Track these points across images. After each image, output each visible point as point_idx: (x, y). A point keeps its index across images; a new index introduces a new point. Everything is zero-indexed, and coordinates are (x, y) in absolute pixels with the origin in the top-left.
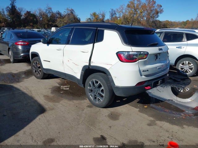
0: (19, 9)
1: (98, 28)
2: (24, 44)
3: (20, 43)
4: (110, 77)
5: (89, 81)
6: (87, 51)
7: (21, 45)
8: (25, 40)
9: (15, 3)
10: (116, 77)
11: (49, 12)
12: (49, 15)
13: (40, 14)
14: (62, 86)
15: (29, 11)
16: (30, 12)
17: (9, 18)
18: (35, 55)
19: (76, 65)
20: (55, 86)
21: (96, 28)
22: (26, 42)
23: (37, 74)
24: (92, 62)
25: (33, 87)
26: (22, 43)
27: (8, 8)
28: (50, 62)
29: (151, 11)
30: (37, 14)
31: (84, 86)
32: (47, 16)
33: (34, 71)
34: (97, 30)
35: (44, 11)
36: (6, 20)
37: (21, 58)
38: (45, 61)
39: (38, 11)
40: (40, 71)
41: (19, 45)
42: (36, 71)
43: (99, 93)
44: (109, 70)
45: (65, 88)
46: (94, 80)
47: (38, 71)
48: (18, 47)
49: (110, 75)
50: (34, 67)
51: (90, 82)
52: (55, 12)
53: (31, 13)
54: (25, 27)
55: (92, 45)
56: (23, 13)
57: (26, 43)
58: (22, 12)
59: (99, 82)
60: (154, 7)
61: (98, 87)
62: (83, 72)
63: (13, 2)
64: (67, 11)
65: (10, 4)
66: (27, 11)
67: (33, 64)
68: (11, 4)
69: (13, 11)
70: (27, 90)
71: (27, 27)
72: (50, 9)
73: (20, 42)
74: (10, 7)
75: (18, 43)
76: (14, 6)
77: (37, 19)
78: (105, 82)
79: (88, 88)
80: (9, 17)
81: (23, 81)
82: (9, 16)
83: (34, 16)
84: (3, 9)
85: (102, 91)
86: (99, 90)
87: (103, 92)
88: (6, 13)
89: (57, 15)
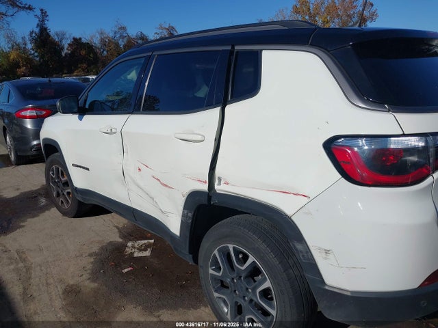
0: (57, 35)
1: (237, 48)
2: (39, 114)
3: (28, 113)
4: (299, 247)
5: (212, 249)
6: (199, 138)
7: (30, 117)
8: (39, 103)
9: (46, 22)
10: (327, 252)
11: (122, 37)
12: (122, 43)
13: (103, 42)
14: (130, 244)
15: (78, 37)
16: (80, 39)
17: (37, 56)
18: (52, 148)
19: (166, 186)
20: (111, 243)
21: (229, 48)
22: (44, 110)
23: (62, 202)
24: (220, 179)
25: (41, 250)
26: (34, 113)
27: (34, 35)
28: (88, 169)
29: (349, 16)
30: (96, 42)
31: (196, 260)
32: (117, 45)
33: (55, 194)
34: (231, 52)
35: (111, 35)
36: (28, 61)
37: (33, 152)
38: (77, 166)
39: (98, 36)
40: (69, 193)
41: (26, 117)
42: (58, 195)
43: (251, 301)
44: (294, 219)
45: (140, 250)
46: (231, 247)
47: (63, 194)
48: (23, 122)
49: (301, 239)
50: (55, 183)
51: (216, 252)
52: (135, 35)
53: (84, 40)
54: (70, 72)
55: (217, 111)
56: (66, 44)
57: (44, 112)
58: (64, 42)
59: (251, 259)
60: (355, 7)
61: (246, 277)
62: (190, 215)
63: (43, 21)
64: (161, 31)
65: (36, 26)
66: (74, 39)
67: (51, 173)
68: (38, 24)
69: (43, 39)
70: (21, 265)
71: (75, 74)
72: (124, 28)
73: (28, 109)
74: (37, 30)
75: (23, 113)
76: (46, 29)
77: (95, 54)
78: (275, 261)
79: (211, 271)
80: (36, 54)
81: (23, 226)
82: (36, 52)
83: (89, 47)
84: (23, 38)
85: (266, 294)
86: (254, 290)
87: (272, 299)
88: (29, 46)
89: (140, 41)
